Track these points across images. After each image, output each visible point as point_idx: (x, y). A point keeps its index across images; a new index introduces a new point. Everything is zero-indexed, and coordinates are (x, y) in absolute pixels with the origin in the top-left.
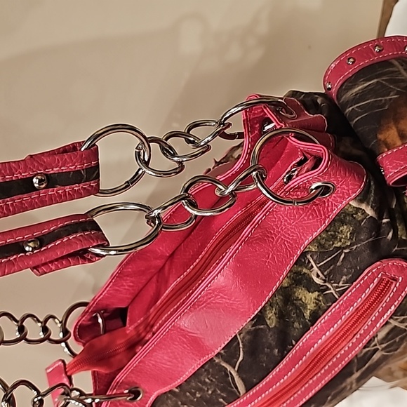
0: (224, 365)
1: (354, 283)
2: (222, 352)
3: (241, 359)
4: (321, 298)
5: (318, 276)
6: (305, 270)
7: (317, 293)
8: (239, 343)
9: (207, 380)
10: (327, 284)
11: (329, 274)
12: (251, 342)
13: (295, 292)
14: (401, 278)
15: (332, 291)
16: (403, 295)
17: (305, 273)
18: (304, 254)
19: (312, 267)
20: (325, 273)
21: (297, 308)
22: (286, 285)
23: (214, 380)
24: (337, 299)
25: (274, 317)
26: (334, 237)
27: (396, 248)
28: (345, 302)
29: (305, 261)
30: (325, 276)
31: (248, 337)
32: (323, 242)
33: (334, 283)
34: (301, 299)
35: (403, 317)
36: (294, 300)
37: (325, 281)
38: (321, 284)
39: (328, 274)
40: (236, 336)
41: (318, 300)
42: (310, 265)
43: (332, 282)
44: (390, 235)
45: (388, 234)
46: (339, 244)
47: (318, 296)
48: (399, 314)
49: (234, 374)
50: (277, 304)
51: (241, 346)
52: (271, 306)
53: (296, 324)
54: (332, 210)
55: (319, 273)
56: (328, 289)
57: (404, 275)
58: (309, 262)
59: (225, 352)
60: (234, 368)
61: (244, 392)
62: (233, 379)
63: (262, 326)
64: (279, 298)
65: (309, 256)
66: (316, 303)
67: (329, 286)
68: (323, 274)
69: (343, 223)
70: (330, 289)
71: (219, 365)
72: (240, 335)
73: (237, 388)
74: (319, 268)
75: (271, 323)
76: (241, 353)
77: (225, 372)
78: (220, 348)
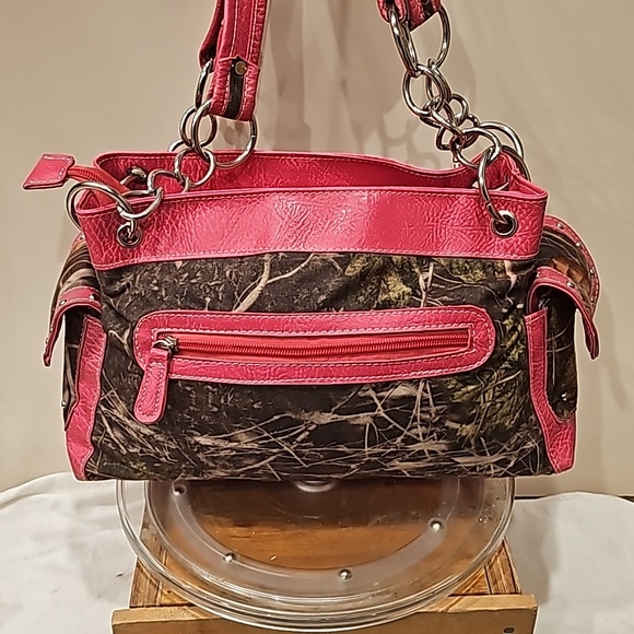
0: (267, 267)
2: (281, 254)
3: (286, 276)
4: (407, 298)
5: (426, 280)
6: (417, 270)
7: (409, 290)
8: (304, 261)
9: (228, 273)
10: (424, 293)
11: (434, 288)
13: (390, 275)
15: (422, 301)
17: (414, 272)
18: (430, 259)
19: (428, 271)
21: (378, 287)
22: (394, 260)
23: (234, 276)
25: (358, 270)
26: (466, 272)
29: (425, 263)
30: (430, 286)
31: (318, 264)
32: (454, 266)
34: (389, 285)
36: (384, 279)
37: (425, 290)
38: (421, 288)
40: (310, 253)
41: (403, 296)
46: (465, 279)
47: (408, 294)
49: (262, 284)
50: (373, 264)
51: (303, 265)
52: (368, 259)
53: (361, 298)
54: (487, 251)
55: (430, 280)
56: (421, 297)
58: (428, 267)
59: (282, 257)
60: (269, 279)
61: (244, 309)
62: (255, 286)
63: (338, 268)
64: (379, 261)
65: (432, 264)
66: (400, 296)
67: (424, 296)
68: (431, 284)
69: (484, 268)
71: (262, 263)
72: (315, 255)
73: (242, 300)
74: (433, 277)
75: (350, 271)
76: (294, 272)
77: (257, 275)
78: (284, 249)
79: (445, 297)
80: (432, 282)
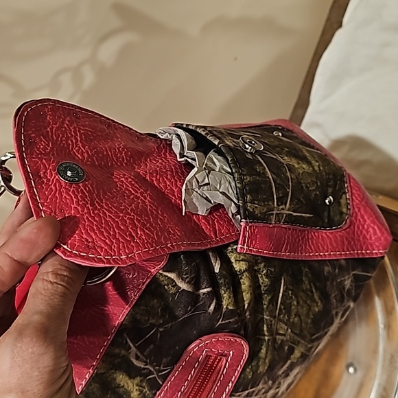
4: (144, 384)
6: (123, 352)
7: (139, 378)
11: (150, 355)
13: (116, 379)
14: (231, 353)
15: (155, 375)
16: (239, 369)
17: (124, 356)
18: (120, 333)
20: (145, 354)
24: (162, 385)
27: (220, 322)
28: (170, 387)
29: (122, 340)
30: (145, 357)
33: (157, 366)
34: (123, 386)
35: (247, 392)
36: (115, 387)
37: (146, 363)
38: (142, 367)
39: (148, 355)
41: (141, 386)
42: (127, 346)
43: (155, 364)
44: (212, 307)
45: (209, 307)
47: (141, 381)
48: (240, 390)
56: (151, 373)
57: (235, 349)
58: (126, 342)
65: (125, 336)
66: (139, 390)
67: (152, 369)
68: (143, 355)
70: (153, 374)
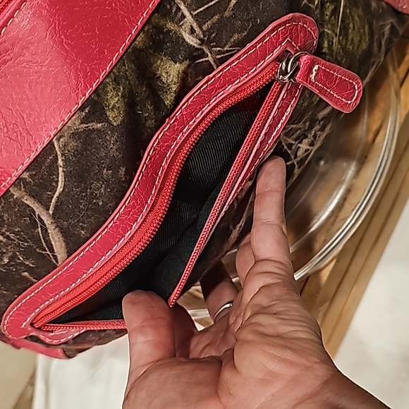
0: (29, 202)
1: (249, 45)
2: (26, 175)
3: (59, 189)
5: (192, 31)
6: (170, 26)
7: (186, 63)
10: (204, 48)
11: (210, 30)
12: (77, 153)
17: (170, 31)
19: (184, 17)
20: (205, 27)
22: (140, 45)
23: (12, 236)
25: (121, 104)
29: (171, 7)
31: (73, 144)
33: (216, 46)
37: (202, 42)
38: (196, 46)
39: (208, 30)
40: (51, 143)
42: (180, 14)
43: (214, 44)
49: (48, 222)
50: (127, 79)
51: (60, 162)
52: (117, 81)
55: (195, 26)
58: (179, 9)
59: (31, 176)
60: (47, 209)
61: (65, 256)
62: (45, 230)
63: (99, 125)
64: (128, 67)
68: (201, 29)
71: (19, 203)
72: (58, 140)
73: (52, 249)
74: (195, 17)
75: (115, 117)
76: (61, 179)
77: (30, 217)
78: (21, 168)
79: (236, 36)
80: (200, 27)
